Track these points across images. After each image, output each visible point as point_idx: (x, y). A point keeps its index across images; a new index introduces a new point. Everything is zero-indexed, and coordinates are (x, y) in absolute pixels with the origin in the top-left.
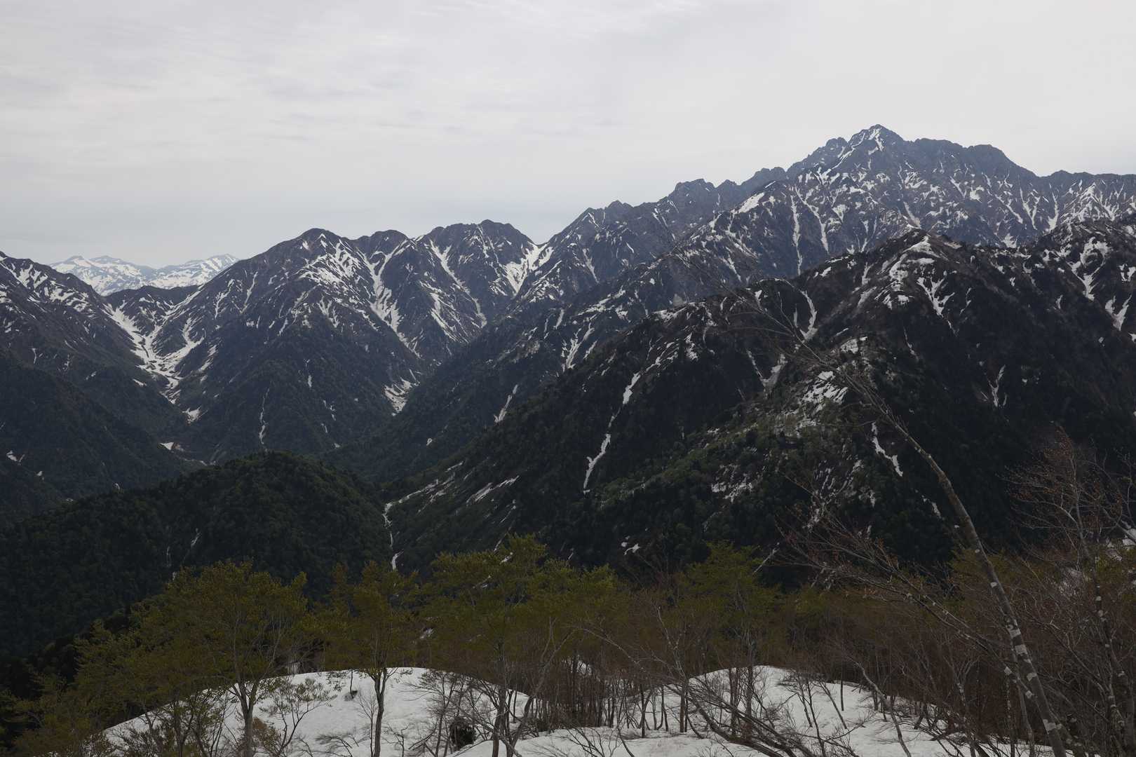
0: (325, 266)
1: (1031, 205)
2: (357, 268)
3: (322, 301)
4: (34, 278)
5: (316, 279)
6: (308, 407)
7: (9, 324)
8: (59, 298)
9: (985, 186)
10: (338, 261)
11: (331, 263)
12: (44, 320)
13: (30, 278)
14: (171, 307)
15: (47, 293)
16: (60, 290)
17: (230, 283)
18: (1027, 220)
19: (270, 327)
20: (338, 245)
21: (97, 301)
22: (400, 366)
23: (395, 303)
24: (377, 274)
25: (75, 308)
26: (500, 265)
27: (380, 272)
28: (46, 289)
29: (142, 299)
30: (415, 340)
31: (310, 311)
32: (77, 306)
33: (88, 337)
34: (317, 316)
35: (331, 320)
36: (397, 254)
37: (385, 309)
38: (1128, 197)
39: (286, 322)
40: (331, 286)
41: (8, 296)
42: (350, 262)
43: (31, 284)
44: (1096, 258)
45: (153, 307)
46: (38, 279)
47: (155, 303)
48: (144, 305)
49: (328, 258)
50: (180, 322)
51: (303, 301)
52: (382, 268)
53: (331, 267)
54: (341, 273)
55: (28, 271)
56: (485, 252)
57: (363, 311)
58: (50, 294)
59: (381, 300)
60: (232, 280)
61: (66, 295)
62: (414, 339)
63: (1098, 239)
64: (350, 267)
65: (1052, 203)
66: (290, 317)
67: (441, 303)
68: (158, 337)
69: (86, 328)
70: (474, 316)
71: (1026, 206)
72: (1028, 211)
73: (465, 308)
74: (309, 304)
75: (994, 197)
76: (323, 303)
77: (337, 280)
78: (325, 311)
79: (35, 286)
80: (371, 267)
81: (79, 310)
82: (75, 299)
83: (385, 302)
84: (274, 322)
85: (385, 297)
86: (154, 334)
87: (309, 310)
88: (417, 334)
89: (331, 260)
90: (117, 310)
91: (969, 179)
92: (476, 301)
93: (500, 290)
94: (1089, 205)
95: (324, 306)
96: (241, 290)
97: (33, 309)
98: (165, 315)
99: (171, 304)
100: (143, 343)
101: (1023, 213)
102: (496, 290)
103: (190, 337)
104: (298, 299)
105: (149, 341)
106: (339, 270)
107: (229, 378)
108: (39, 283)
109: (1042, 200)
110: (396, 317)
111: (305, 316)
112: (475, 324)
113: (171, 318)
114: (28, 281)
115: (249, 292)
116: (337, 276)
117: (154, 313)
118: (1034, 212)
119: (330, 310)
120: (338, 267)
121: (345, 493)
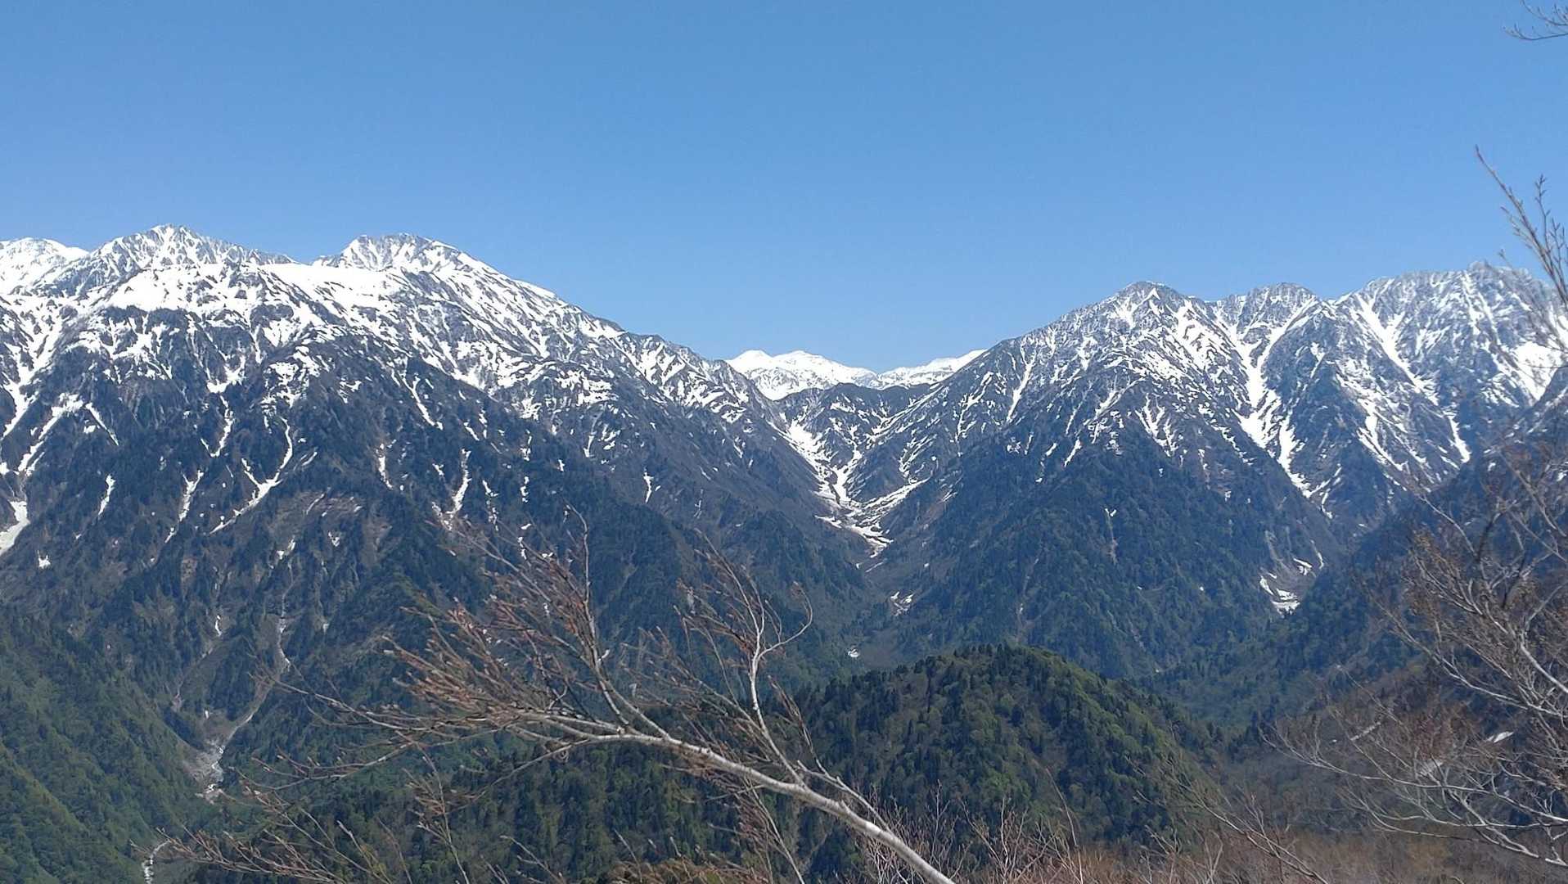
0: (1158, 349)
2: (1216, 354)
3: (1146, 409)
4: (664, 367)
5: (1137, 370)
6: (1108, 597)
7: (612, 435)
8: (700, 399)
10: (1180, 339)
11: (1166, 343)
12: (668, 431)
13: (656, 366)
14: (883, 420)
15: (681, 392)
16: (703, 388)
17: (986, 377)
19: (1048, 453)
20: (1183, 310)
21: (763, 406)
22: (1292, 535)
23: (1288, 418)
24: (1254, 364)
25: (724, 417)
26: (1505, 348)
27: (1261, 360)
28: (680, 384)
29: (835, 406)
30: (1326, 487)
31: (1121, 426)
32: (727, 414)
33: (741, 464)
34: (1135, 435)
35: (1162, 443)
36: (1294, 326)
37: (1267, 429)
39: (1078, 445)
40: (1166, 383)
41: (614, 389)
42: (1205, 342)
43: (656, 376)
45: (852, 419)
46: (670, 368)
47: (857, 413)
48: (837, 414)
49: (1163, 334)
50: (896, 444)
51: (1111, 409)
52: (1266, 353)
53: (1167, 350)
54: (1185, 361)
55: (654, 353)
56: (1473, 324)
57: (1223, 430)
58: (686, 393)
59: (1261, 412)
60: (989, 373)
61: (712, 396)
62: (1323, 484)
64: (1204, 350)
66: (1085, 437)
67: (1379, 419)
68: (858, 470)
69: (738, 449)
70: (1446, 445)
73: (1429, 429)
74: (1123, 413)
76: (1148, 412)
77: (1179, 374)
78: (1152, 428)
79: (664, 379)
80: (1245, 351)
81: (729, 420)
82: (726, 403)
83: (1269, 416)
84: (1055, 445)
85: (1269, 407)
86: (851, 465)
87: (1121, 422)
88: (1329, 476)
89: (1169, 338)
90: (794, 423)
92: (1451, 418)
93: (1502, 397)
95: (1149, 417)
96: (1004, 391)
97: (654, 412)
98: (872, 433)
99: (883, 416)
100: (833, 479)
102: (1493, 396)
103: (911, 470)
104: (1102, 405)
105: (842, 478)
106: (1182, 355)
107: (969, 540)
108: (671, 374)
110: (1287, 442)
111: (1113, 433)
112: (1448, 461)
113: (882, 438)
114: (654, 370)
115: (1017, 396)
116: (1179, 366)
117: (854, 429)
119: (1160, 427)
120: (1181, 351)
121: (1146, 739)
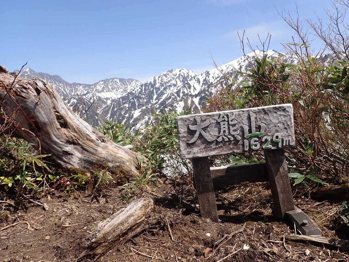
1: (68, 90)
9: (57, 85)
18: (67, 93)
38: (89, 89)
44: (73, 103)
63: (74, 98)
65: (73, 90)
71: (66, 90)
72: (67, 91)
75: (59, 88)
91: (52, 83)
94: (81, 90)
101: (66, 92)
109: (70, 89)
118: (69, 91)
